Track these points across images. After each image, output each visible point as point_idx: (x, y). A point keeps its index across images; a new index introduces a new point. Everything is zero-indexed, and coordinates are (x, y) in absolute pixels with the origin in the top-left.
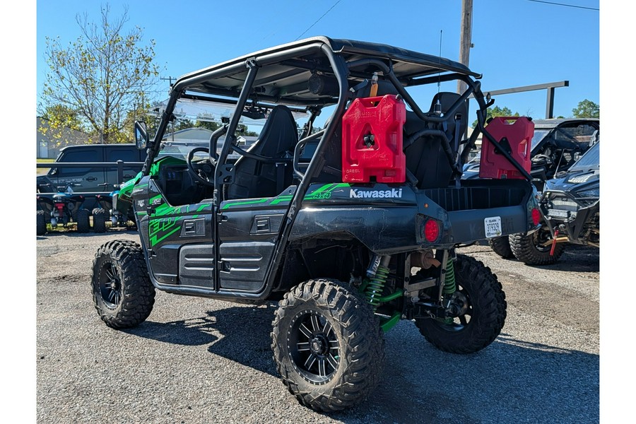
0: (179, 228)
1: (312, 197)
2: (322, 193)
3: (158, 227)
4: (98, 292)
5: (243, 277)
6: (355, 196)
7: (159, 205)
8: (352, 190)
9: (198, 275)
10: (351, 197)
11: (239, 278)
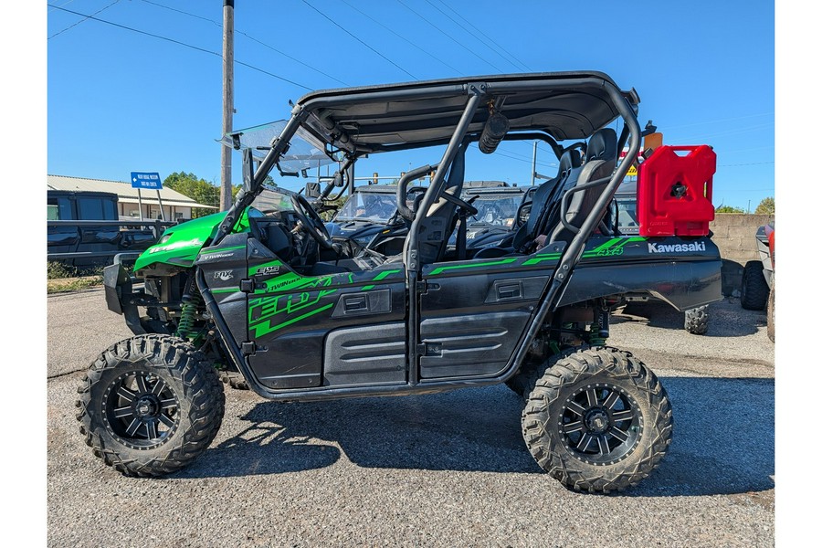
0: (331, 305)
1: (596, 253)
2: (610, 249)
3: (274, 309)
4: (104, 427)
5: (469, 360)
6: (655, 251)
7: (277, 275)
8: (649, 244)
9: (374, 367)
10: (650, 251)
11: (460, 361)
